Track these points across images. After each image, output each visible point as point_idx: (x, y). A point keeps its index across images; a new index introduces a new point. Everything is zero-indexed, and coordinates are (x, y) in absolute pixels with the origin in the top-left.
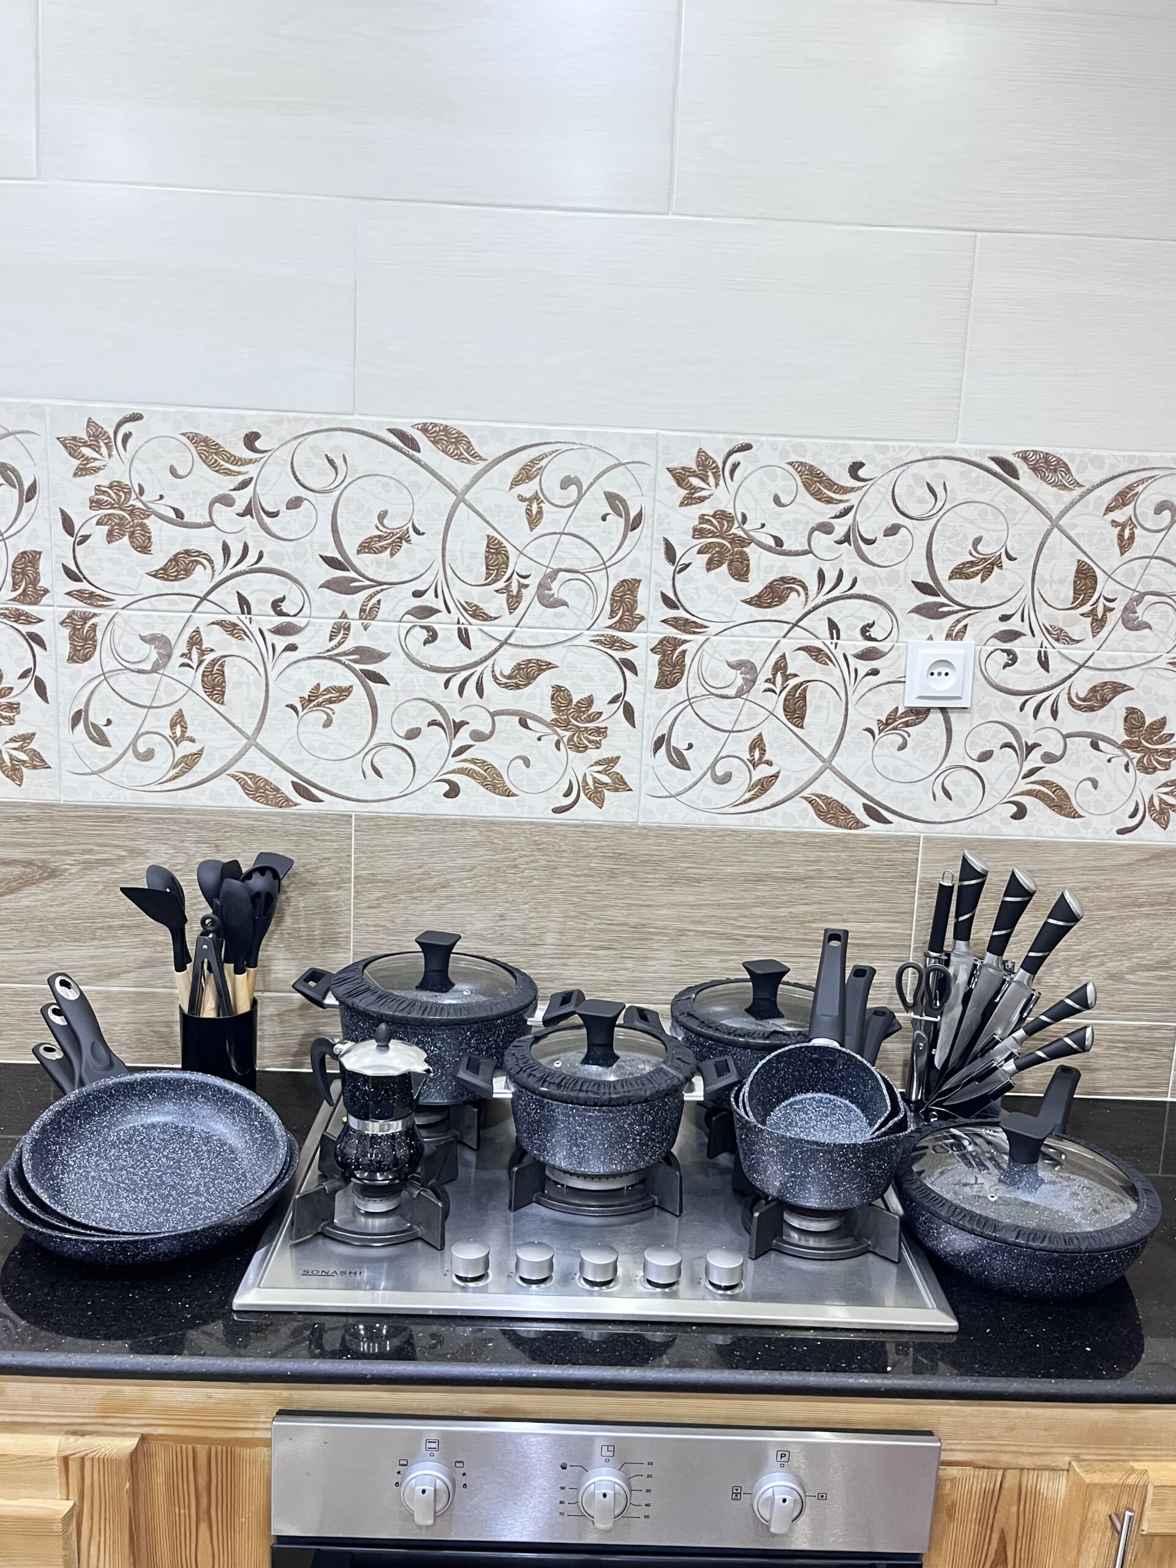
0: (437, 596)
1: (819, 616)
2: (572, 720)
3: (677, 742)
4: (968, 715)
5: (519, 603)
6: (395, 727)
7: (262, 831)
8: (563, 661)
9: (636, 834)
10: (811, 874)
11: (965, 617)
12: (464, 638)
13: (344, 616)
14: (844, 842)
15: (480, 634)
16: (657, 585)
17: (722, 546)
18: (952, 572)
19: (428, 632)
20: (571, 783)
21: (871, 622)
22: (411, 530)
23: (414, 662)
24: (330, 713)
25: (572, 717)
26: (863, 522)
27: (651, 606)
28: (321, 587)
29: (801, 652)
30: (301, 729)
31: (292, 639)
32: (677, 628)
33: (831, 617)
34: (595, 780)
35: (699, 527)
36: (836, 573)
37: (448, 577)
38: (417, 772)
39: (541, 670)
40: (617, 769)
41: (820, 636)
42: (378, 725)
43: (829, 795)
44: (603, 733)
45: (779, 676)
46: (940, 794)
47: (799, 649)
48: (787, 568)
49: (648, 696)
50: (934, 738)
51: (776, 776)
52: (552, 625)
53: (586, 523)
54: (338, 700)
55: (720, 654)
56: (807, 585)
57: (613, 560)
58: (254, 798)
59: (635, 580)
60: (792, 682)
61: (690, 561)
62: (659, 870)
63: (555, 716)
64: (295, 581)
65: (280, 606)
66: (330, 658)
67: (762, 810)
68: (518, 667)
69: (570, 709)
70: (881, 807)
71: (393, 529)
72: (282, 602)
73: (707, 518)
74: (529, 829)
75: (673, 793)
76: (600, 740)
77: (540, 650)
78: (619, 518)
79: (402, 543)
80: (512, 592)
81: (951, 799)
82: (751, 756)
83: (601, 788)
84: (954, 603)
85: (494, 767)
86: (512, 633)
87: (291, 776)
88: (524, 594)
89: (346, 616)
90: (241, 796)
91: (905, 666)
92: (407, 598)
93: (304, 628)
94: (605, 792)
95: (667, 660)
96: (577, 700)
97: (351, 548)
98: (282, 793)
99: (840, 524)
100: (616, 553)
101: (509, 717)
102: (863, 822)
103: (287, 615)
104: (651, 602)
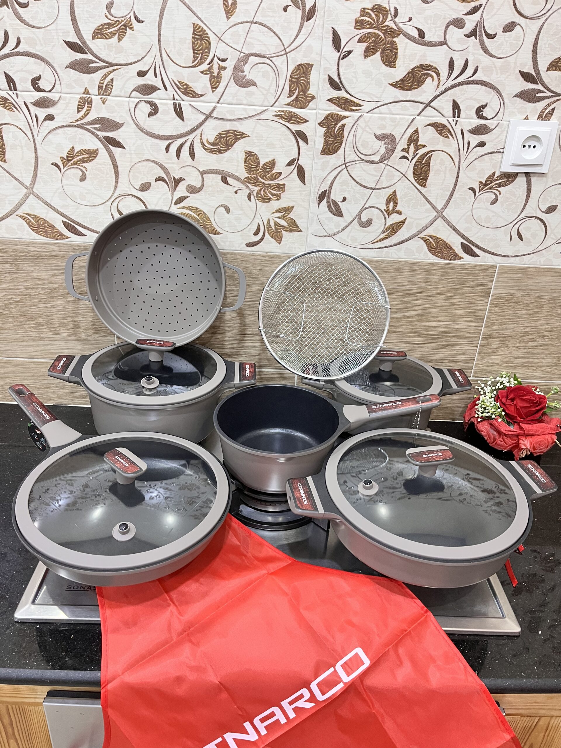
0: (156, 76)
1: (446, 98)
2: (260, 178)
3: (335, 195)
4: (544, 178)
5: (220, 82)
6: (132, 182)
7: (46, 256)
8: (253, 132)
10: (420, 290)
11: (555, 102)
12: (179, 112)
13: (86, 92)
14: (445, 269)
15: (190, 108)
16: (325, 69)
17: (377, 36)
18: (549, 65)
19: (151, 106)
20: (259, 225)
21: (485, 104)
22: (133, 18)
23: (142, 131)
24: (84, 170)
25: (260, 176)
26: (488, 19)
27: (320, 87)
28: (66, 67)
29: (430, 127)
30: (65, 182)
31: (50, 111)
32: (339, 106)
33: (456, 99)
34: (276, 224)
35: (360, 19)
36: (464, 62)
37: (164, 60)
39: (237, 139)
40: (292, 215)
41: (445, 115)
42: (120, 180)
43: (438, 236)
44: (282, 188)
45: (412, 146)
46: (515, 236)
47: (429, 125)
48: (427, 56)
49: (316, 161)
50: (517, 196)
51: (403, 222)
52: (245, 102)
53: (270, 14)
54: (89, 160)
55: (370, 129)
56: (440, 71)
57: (292, 47)
58: (37, 233)
59: (308, 64)
60: (421, 152)
61: (351, 49)
63: (247, 175)
64: (46, 62)
65: (37, 84)
66: (79, 126)
67: (392, 246)
68: (220, 136)
69: (258, 170)
70: (473, 245)
71: (119, 18)
72: (39, 80)
73: (366, 10)
74: (230, 258)
75: (330, 233)
76: (280, 194)
77: (236, 123)
78: (297, 9)
79: (126, 30)
80: (213, 73)
81: (522, 240)
82: (387, 207)
83: (279, 229)
84: (548, 90)
85: (204, 213)
86: (215, 108)
87: (61, 217)
88: (223, 76)
89: (88, 92)
90: (28, 231)
91: (506, 139)
92: (133, 77)
93: (58, 101)
94: (283, 232)
95: (331, 132)
96: (263, 163)
97: (87, 34)
98: (57, 229)
99: (470, 20)
100: (294, 40)
101: (214, 175)
102: (460, 255)
103: (43, 91)
104: (321, 84)
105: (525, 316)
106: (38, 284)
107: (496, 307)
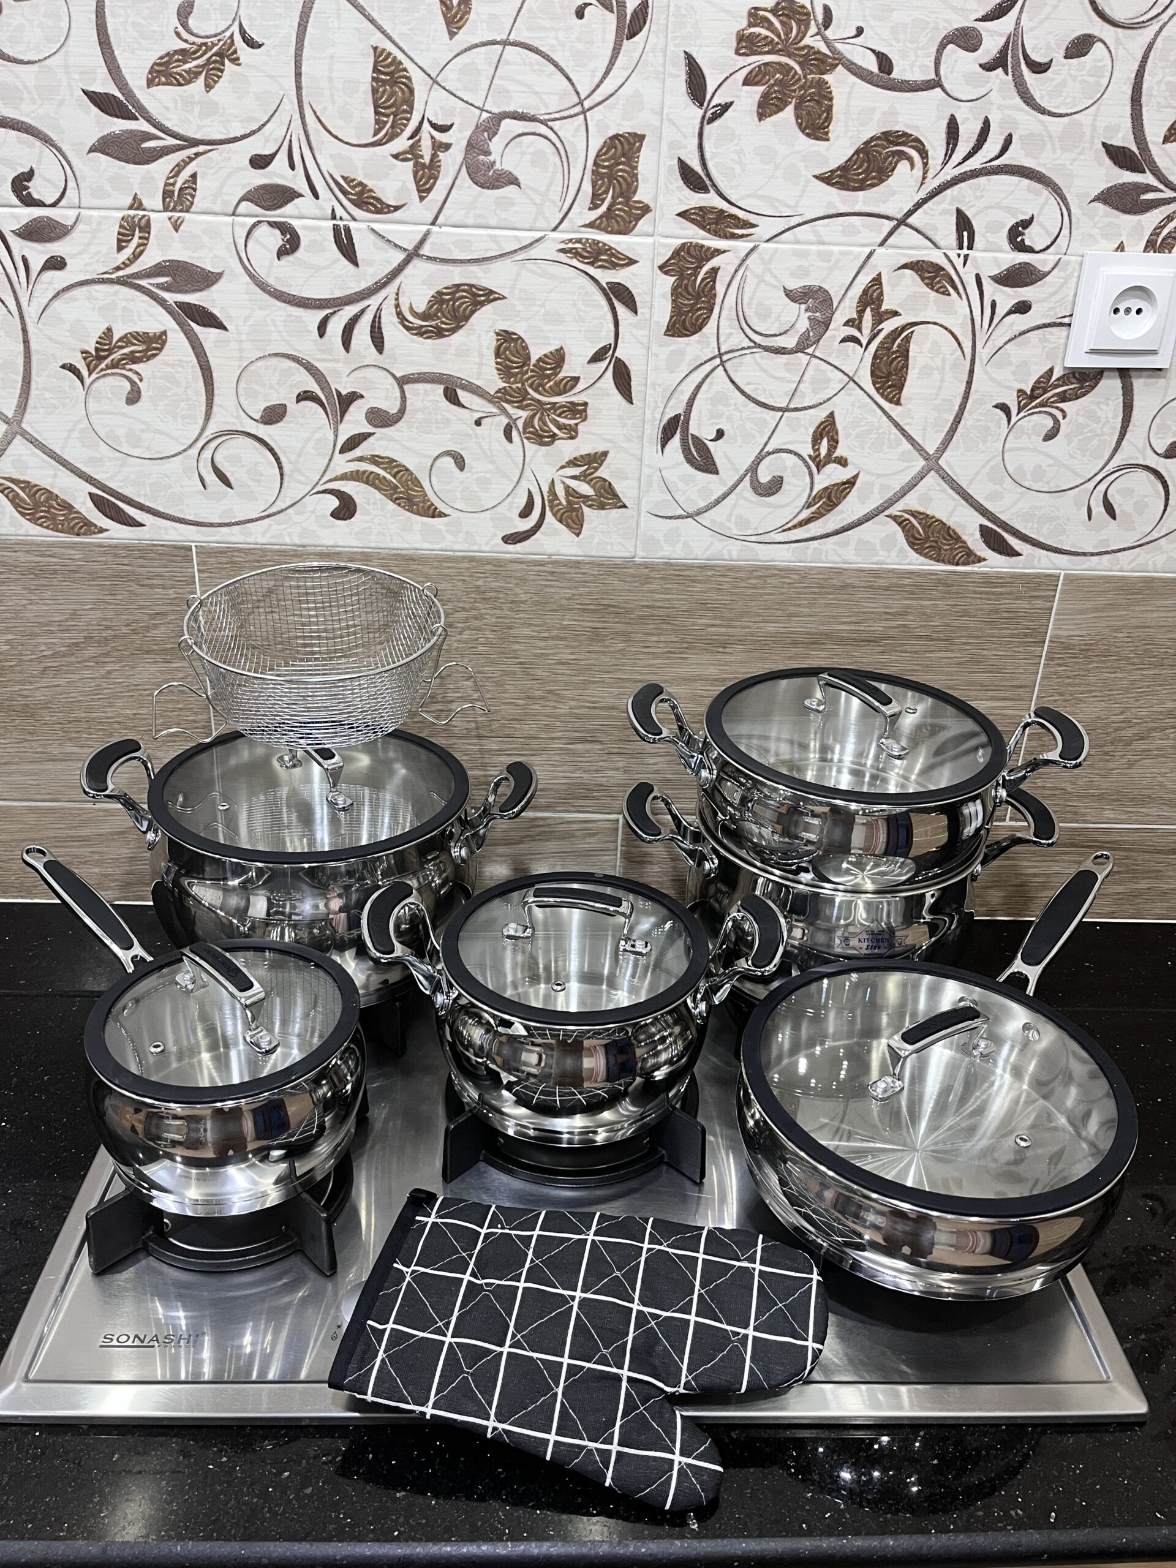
0: (292, 167)
1: (942, 207)
2: (530, 391)
3: (699, 425)
4: (1162, 381)
5: (436, 178)
6: (243, 403)
7: (55, 572)
8: (513, 287)
9: (633, 576)
10: (891, 632)
12: (346, 246)
13: (137, 204)
14: (946, 585)
15: (372, 237)
16: (672, 145)
17: (786, 69)
18: (1170, 130)
19: (283, 234)
20: (530, 495)
21: (1028, 218)
22: (237, 38)
23: (264, 290)
24: (135, 378)
25: (531, 386)
26: (1031, 30)
27: (661, 185)
28: (91, 151)
29: (908, 272)
30: (92, 406)
31: (56, 248)
32: (703, 228)
33: (963, 209)
34: (568, 489)
35: (747, 32)
36: (979, 125)
37: (309, 128)
38: (286, 478)
39: (477, 305)
40: (603, 472)
41: (941, 243)
42: (216, 399)
43: (930, 513)
44: (580, 412)
45: (868, 314)
46: (1098, 509)
47: (905, 266)
48: (897, 113)
49: (655, 349)
50: (1103, 420)
51: (851, 483)
52: (493, 222)
53: (547, 23)
54: (146, 357)
55: (775, 277)
56: (928, 147)
57: (597, 97)
58: (34, 520)
59: (634, 135)
60: (889, 326)
61: (729, 100)
62: (667, 630)
63: (501, 384)
64: (47, 140)
65: (27, 188)
66: (122, 282)
67: (827, 536)
68: (438, 298)
69: (526, 372)
70: (1007, 531)
71: (207, 37)
72: (29, 180)
73: (761, 13)
74: (467, 569)
75: (690, 511)
76: (576, 425)
77: (474, 268)
78: (607, 13)
79: (223, 65)
80: (422, 157)
81: (1114, 517)
82: (815, 450)
83: (577, 503)
84: (1166, 186)
85: (407, 470)
86: (427, 235)
87: (87, 485)
88: (442, 163)
89: (141, 204)
90: (12, 517)
91: (1075, 296)
92: (241, 169)
93: (72, 227)
94: (586, 509)
95: (687, 285)
96: (537, 357)
97: (136, 75)
98: (78, 512)
99: (992, 33)
100: (601, 82)
101: (428, 386)
102: (978, 553)
103: (40, 204)
104: (662, 178)
105: (1124, 684)
106: (37, 635)
107: (1059, 665)
